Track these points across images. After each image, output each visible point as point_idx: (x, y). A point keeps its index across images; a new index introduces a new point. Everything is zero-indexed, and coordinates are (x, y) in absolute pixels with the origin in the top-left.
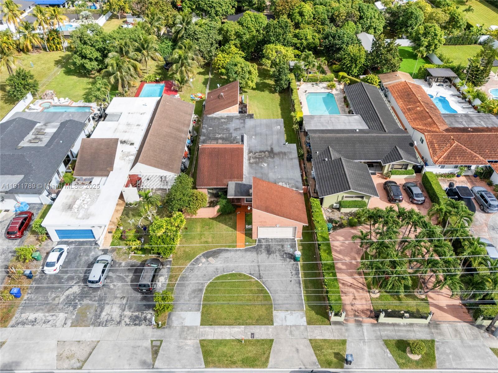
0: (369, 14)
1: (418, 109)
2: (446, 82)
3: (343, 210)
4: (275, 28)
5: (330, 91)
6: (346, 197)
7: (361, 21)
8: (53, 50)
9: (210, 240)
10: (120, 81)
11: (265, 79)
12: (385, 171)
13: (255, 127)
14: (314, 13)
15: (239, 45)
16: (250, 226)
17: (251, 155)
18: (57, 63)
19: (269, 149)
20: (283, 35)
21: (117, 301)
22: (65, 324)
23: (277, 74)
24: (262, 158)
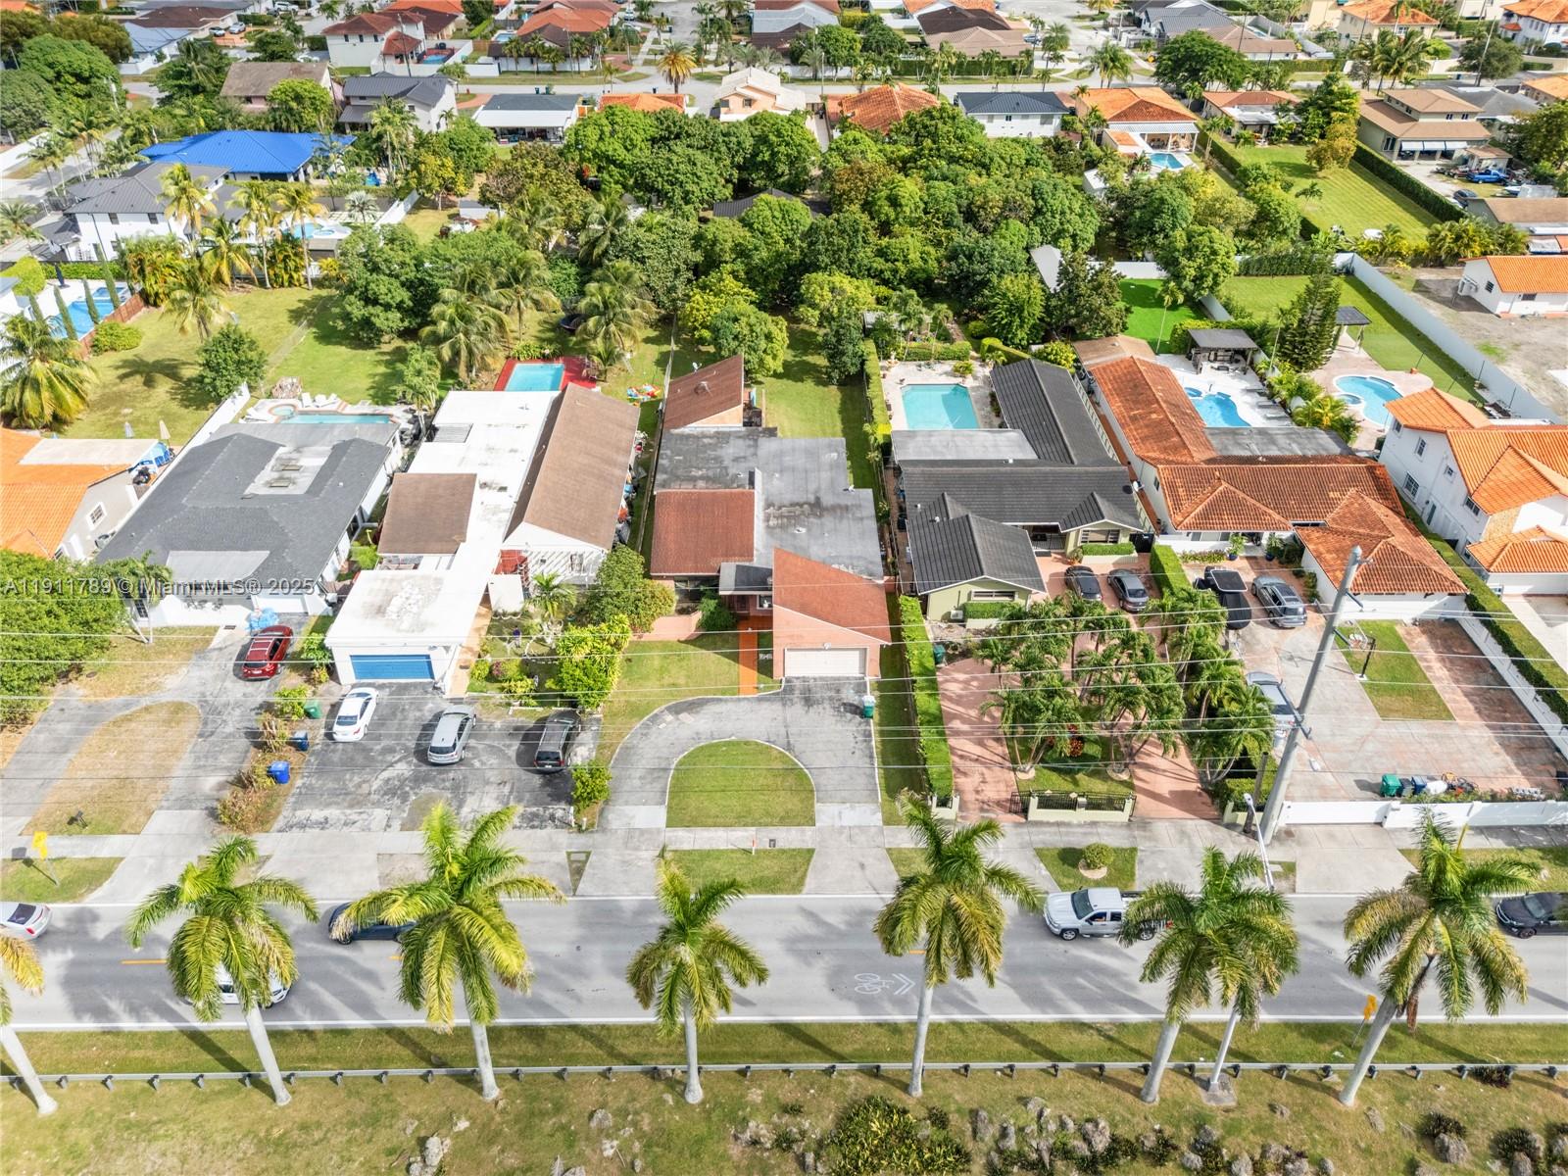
0: (1057, 202)
1: (1154, 416)
2: (1237, 361)
3: (972, 624)
4: (829, 235)
5: (959, 380)
6: (978, 594)
7: (1040, 219)
8: (282, 285)
9: (682, 681)
10: (464, 353)
11: (805, 353)
12: (1070, 548)
13: (781, 454)
14: (926, 198)
15: (742, 275)
16: (768, 656)
17: (771, 510)
18: (296, 316)
19: (812, 499)
20: (848, 250)
21: (493, 791)
22: (388, 826)
23: (834, 340)
24: (796, 517)
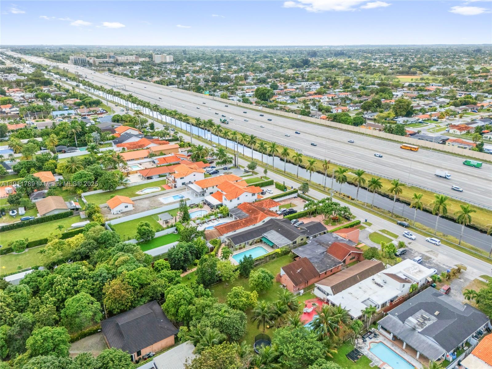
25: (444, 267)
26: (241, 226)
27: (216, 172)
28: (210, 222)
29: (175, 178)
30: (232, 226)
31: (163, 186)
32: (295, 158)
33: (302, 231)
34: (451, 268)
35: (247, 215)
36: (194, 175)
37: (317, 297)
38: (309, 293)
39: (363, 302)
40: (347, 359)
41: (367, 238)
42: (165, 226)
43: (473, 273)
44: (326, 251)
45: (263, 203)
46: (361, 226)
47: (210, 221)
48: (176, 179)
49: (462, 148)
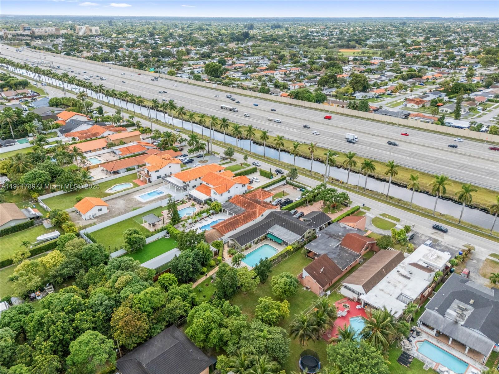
25: (454, 248)
26: (241, 222)
27: (191, 161)
28: (202, 221)
29: (148, 171)
30: (231, 224)
31: (135, 181)
32: (276, 142)
33: (308, 223)
34: (461, 250)
35: (243, 209)
36: (170, 167)
37: (345, 297)
38: (335, 293)
39: (397, 298)
40: (399, 365)
41: (371, 224)
42: (152, 230)
43: (482, 252)
44: (340, 244)
45: (256, 194)
46: (361, 212)
47: (203, 219)
48: (150, 173)
49: (425, 122)
